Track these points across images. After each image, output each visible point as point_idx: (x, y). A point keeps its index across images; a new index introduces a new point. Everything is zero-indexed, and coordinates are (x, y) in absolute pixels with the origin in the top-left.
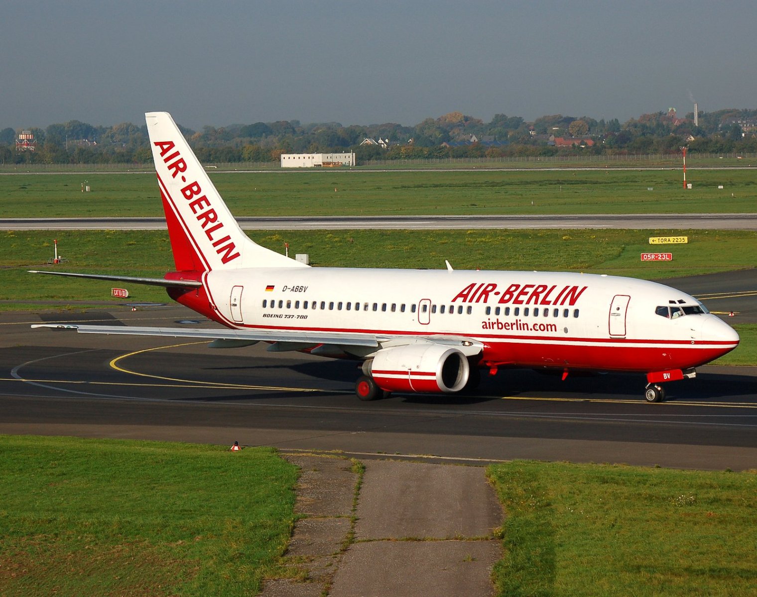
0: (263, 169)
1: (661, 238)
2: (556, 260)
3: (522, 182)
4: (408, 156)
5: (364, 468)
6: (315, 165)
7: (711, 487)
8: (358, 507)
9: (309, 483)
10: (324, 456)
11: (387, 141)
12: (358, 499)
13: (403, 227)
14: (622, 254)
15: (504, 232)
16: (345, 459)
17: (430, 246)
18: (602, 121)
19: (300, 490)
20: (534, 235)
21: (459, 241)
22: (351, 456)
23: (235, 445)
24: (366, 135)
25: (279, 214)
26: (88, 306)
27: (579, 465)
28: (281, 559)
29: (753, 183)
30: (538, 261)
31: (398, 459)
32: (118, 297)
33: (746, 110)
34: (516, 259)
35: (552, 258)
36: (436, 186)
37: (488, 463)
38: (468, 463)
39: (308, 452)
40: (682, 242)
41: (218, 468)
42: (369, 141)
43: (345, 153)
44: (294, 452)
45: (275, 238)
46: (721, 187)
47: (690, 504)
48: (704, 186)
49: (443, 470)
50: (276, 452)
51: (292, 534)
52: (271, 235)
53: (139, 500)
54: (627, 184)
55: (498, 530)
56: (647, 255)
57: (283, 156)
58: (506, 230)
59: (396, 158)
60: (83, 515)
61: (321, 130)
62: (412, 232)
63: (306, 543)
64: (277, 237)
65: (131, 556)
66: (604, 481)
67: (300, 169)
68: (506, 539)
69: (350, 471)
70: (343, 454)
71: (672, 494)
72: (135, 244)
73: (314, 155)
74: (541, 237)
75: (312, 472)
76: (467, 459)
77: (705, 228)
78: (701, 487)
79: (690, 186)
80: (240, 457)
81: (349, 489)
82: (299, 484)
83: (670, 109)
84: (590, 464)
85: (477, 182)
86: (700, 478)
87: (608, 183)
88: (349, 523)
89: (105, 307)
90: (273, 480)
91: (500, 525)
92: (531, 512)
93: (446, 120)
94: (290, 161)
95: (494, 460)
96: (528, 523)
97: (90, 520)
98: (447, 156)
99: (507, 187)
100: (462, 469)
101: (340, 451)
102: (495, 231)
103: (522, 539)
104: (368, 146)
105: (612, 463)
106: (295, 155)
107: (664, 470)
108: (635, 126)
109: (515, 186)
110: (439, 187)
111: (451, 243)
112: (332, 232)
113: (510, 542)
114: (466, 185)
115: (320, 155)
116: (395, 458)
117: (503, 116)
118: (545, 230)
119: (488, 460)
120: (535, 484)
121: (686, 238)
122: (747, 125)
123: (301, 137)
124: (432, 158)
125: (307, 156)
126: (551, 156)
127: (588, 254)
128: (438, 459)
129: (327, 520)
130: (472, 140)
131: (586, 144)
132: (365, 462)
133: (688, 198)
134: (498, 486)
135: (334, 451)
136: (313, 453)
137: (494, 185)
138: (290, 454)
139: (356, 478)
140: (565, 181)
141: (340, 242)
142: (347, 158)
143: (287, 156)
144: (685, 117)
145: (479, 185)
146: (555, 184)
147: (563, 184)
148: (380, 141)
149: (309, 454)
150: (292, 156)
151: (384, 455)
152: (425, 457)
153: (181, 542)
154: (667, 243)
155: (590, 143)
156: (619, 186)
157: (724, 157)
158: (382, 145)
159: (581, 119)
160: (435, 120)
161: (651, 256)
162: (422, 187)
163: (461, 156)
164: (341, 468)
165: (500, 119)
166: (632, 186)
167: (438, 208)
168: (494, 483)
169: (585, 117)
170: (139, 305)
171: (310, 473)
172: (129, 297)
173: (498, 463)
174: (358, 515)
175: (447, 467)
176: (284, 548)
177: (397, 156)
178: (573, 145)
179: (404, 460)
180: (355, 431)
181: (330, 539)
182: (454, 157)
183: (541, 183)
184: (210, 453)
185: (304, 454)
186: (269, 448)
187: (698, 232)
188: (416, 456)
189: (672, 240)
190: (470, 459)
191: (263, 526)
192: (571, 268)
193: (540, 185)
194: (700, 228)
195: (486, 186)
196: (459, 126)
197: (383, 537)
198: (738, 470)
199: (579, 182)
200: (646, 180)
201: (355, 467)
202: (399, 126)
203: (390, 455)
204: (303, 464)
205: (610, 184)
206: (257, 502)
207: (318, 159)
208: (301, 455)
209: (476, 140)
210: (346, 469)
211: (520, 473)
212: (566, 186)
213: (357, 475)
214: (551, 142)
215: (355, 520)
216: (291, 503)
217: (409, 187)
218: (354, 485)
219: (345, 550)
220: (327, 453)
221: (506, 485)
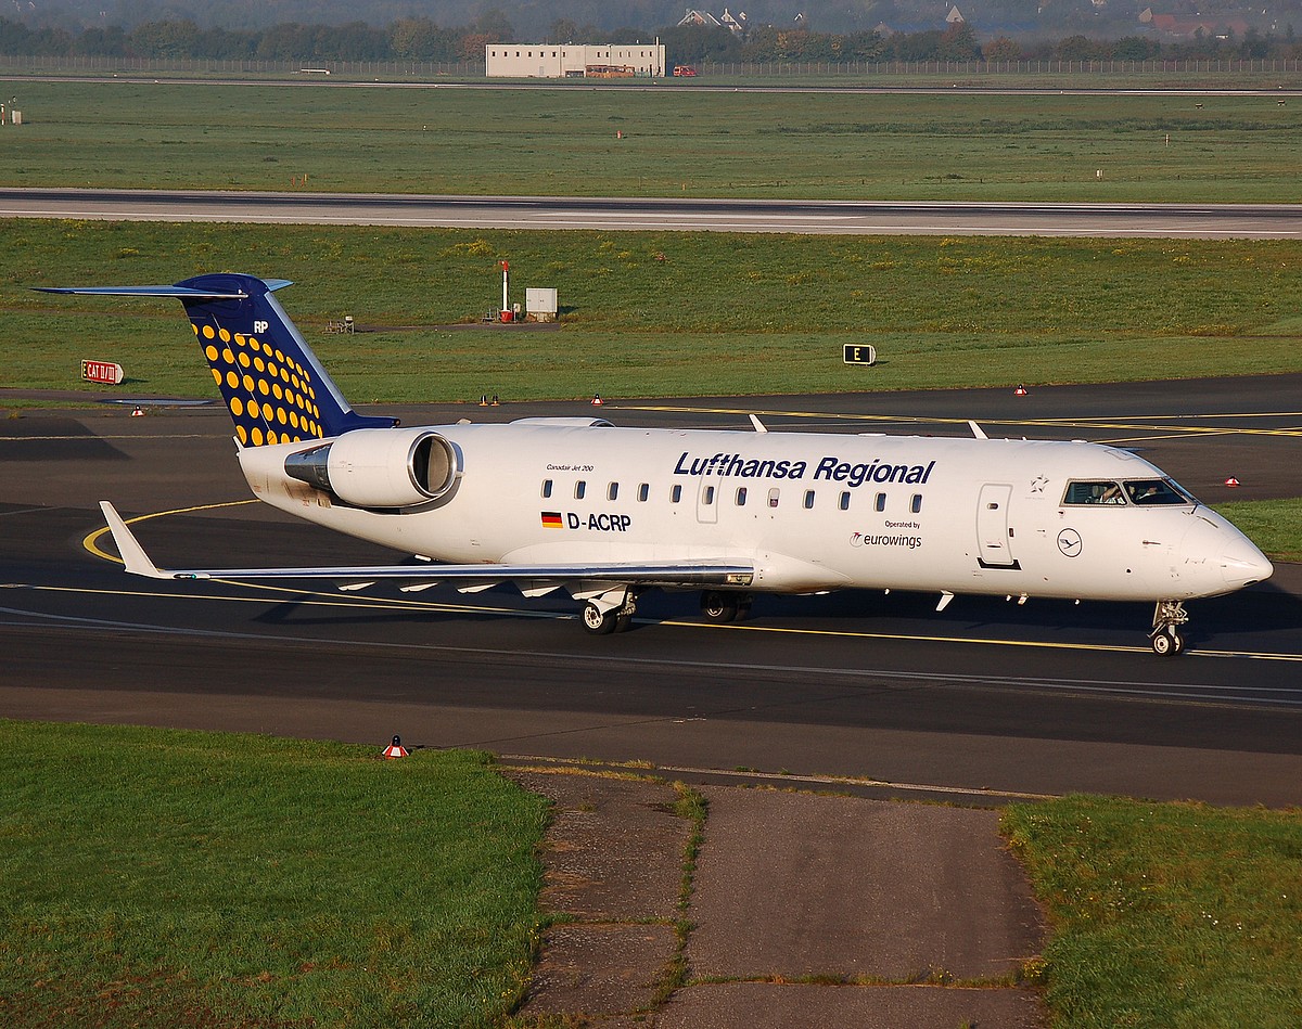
0: (442, 80)
3: (1070, 122)
4: (792, 56)
5: (704, 804)
6: (567, 72)
8: (693, 899)
9: (573, 838)
10: (606, 775)
11: (742, 15)
12: (691, 879)
13: (783, 229)
15: (1031, 242)
16: (657, 783)
17: (851, 275)
19: (552, 855)
20: (1104, 251)
21: (921, 263)
22: (673, 776)
23: (394, 745)
24: (694, 4)
25: (483, 191)
26: (25, 402)
27: (1227, 810)
28: (510, 1022)
30: (1115, 316)
31: (787, 787)
32: (98, 381)
34: (1059, 310)
35: (1149, 309)
36: (861, 129)
37: (1005, 800)
38: (957, 801)
39: (570, 765)
41: (355, 799)
42: (699, 17)
43: (640, 44)
44: (535, 764)
45: (474, 248)
49: (897, 818)
50: (492, 762)
51: (536, 959)
52: (466, 239)
53: (164, 873)
55: (1032, 964)
57: (490, 48)
58: (1035, 240)
59: (764, 59)
60: (28, 907)
62: (807, 240)
63: (570, 983)
64: (481, 244)
65: (147, 1008)
66: (1293, 854)
67: (531, 81)
68: (1054, 989)
69: (670, 813)
70: (653, 771)
72: (136, 255)
73: (565, 48)
74: (1120, 256)
75: (581, 812)
76: (954, 790)
80: (406, 773)
81: (671, 856)
82: (550, 840)
84: (1255, 809)
85: (960, 120)
87: (1285, 127)
88: (673, 938)
89: (68, 405)
91: (1037, 952)
92: (1114, 923)
94: (506, 62)
95: (1019, 795)
96: (1106, 947)
97: (46, 919)
98: (888, 56)
99: (1033, 134)
100: (942, 813)
101: (646, 765)
102: (1008, 240)
103: (1092, 984)
104: (695, 27)
106: (518, 48)
109: (1053, 134)
110: (872, 131)
111: (903, 266)
112: (614, 235)
113: (1063, 992)
114: (933, 129)
115: (581, 48)
116: (779, 784)
118: (1129, 240)
119: (1006, 794)
120: (1121, 855)
124: (851, 60)
125: (548, 49)
126: (1145, 58)
127: (1236, 300)
128: (883, 787)
129: (618, 929)
130: (950, 19)
131: (1229, 32)
132: (710, 791)
134: (1034, 855)
135: (632, 763)
136: (581, 767)
137: (1001, 129)
138: (528, 769)
139: (688, 829)
140: (1178, 122)
141: (633, 260)
142: (647, 58)
143: (499, 49)
145: (965, 129)
146: (1153, 129)
147: (1171, 129)
148: (727, 17)
149: (575, 770)
150: (512, 49)
151: (753, 775)
152: (853, 782)
153: (265, 975)
155: (1240, 30)
158: (731, 27)
162: (826, 130)
163: (923, 58)
164: (650, 805)
167: (869, 181)
168: (1021, 849)
170: (150, 402)
171: (576, 817)
172: (124, 382)
173: (1029, 800)
174: (693, 919)
175: (906, 808)
176: (518, 992)
177: (767, 55)
178: (1198, 32)
179: (800, 789)
180: (682, 716)
181: (627, 974)
182: (904, 59)
183: (1118, 126)
184: (331, 763)
185: (561, 770)
186: (476, 753)
188: (829, 780)
191: (464, 940)
192: (1194, 334)
193: (1117, 131)
195: (984, 132)
197: (754, 974)
199: (1210, 125)
201: (685, 802)
203: (767, 776)
204: (557, 794)
205: (1290, 131)
206: (450, 883)
207: (576, 57)
208: (552, 771)
209: (960, 19)
210: (662, 808)
211: (1086, 827)
212: (1181, 135)
213: (688, 824)
214: (1145, 24)
215: (686, 932)
216: (532, 887)
217: (795, 131)
218: (683, 847)
219: (662, 1003)
220: (614, 769)
221: (1051, 854)
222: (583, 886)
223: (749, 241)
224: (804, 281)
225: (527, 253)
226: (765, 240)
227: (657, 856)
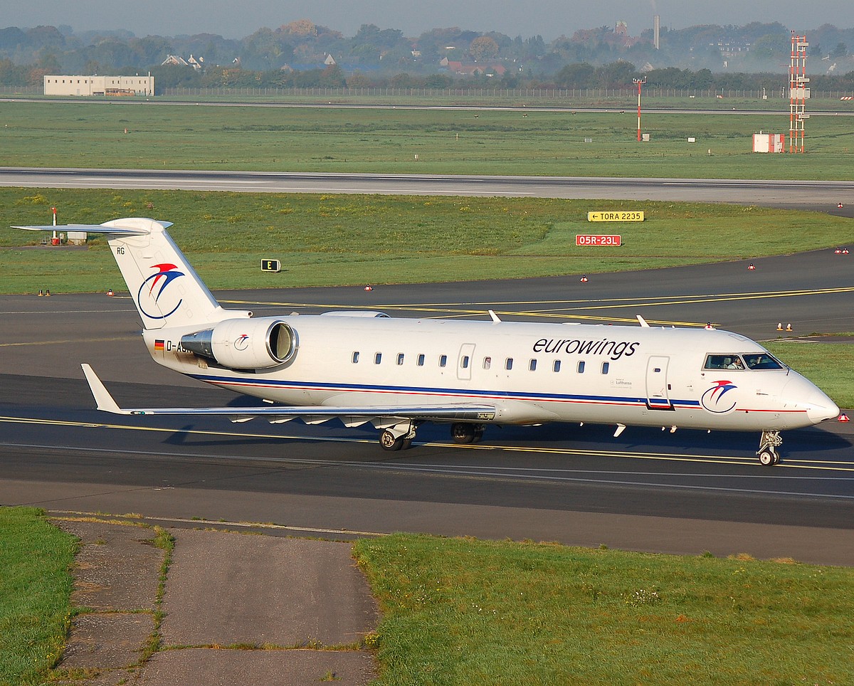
0: (17, 96)
1: (605, 213)
2: (451, 242)
3: (399, 125)
4: (231, 84)
5: (173, 540)
6: (94, 93)
7: (683, 579)
8: (166, 598)
9: (92, 561)
10: (113, 522)
11: (201, 59)
12: (164, 586)
13: (225, 189)
14: (547, 235)
15: (375, 198)
16: (145, 528)
17: (266, 217)
18: (519, 39)
19: (79, 571)
20: (419, 203)
21: (308, 210)
22: (153, 523)
24: (172, 52)
25: (41, 165)
27: (489, 542)
28: (52, 674)
29: (739, 134)
30: (425, 243)
31: (223, 530)
33: (730, 26)
34: (392, 239)
35: (446, 238)
36: (273, 128)
37: (356, 536)
38: (326, 537)
39: (91, 516)
40: (635, 220)
42: (175, 60)
43: (139, 76)
44: (69, 515)
45: (35, 200)
46: (692, 140)
47: (652, 602)
48: (667, 137)
49: (290, 547)
50: (43, 515)
51: (68, 635)
52: (31, 194)
54: (555, 132)
55: (370, 636)
56: (585, 237)
57: (47, 78)
58: (378, 196)
59: (214, 86)
61: (103, 41)
62: (240, 196)
63: (89, 649)
64: (41, 197)
66: (526, 567)
67: (72, 98)
68: (383, 650)
69: (152, 545)
70: (141, 520)
71: (625, 587)
73: (93, 78)
74: (429, 207)
75: (97, 545)
76: (325, 531)
77: (668, 199)
78: (668, 578)
79: (646, 137)
81: (151, 572)
82: (78, 562)
83: (619, 23)
84: (505, 541)
85: (333, 124)
86: (666, 564)
87: (527, 130)
88: (152, 622)
90: (38, 555)
91: (373, 629)
92: (419, 611)
93: (288, 31)
94: (56, 86)
95: (364, 533)
96: (415, 625)
98: (290, 84)
99: (377, 132)
100: (317, 545)
101: (137, 516)
102: (361, 197)
103: (406, 648)
104: (172, 66)
105: (536, 541)
106: (63, 77)
107: (615, 552)
108: (567, 46)
109: (389, 132)
110: (280, 130)
111: (297, 212)
112: (122, 192)
113: (388, 653)
114: (317, 129)
115: (102, 78)
116: (219, 527)
117: (373, 27)
118: (435, 197)
119: (356, 533)
120: (424, 569)
121: (642, 214)
122: (730, 49)
123: (73, 51)
124: (267, 86)
125: (82, 78)
126: (444, 88)
127: (498, 234)
128: (281, 529)
129: (119, 616)
130: (327, 62)
131: (494, 72)
132: (176, 532)
133: (644, 155)
134: (372, 570)
135: (129, 515)
136: (97, 517)
137: (357, 129)
138: (64, 519)
139: (162, 556)
140: (464, 126)
141: (133, 207)
142: (142, 85)
143: (52, 78)
144: (640, 36)
145: (336, 129)
146: (449, 130)
147: (460, 130)
148: (191, 60)
149: (93, 519)
150: (60, 78)
151: (202, 522)
152: (264, 526)
154: (614, 220)
155: (501, 71)
156: (543, 134)
157: (696, 96)
158: (194, 66)
159: (487, 35)
160: (273, 30)
161: (591, 239)
162: (252, 129)
163: (310, 85)
164: (139, 541)
165: (368, 32)
166: (562, 135)
167: (278, 160)
168: (364, 567)
169: (493, 32)
171: (94, 547)
173: (370, 536)
174: (165, 610)
175: (296, 542)
176: (57, 656)
177: (216, 83)
178: (476, 72)
179: (231, 530)
180: (160, 486)
181: (124, 644)
182: (299, 86)
183: (428, 128)
185: (85, 519)
186: (33, 509)
187: (658, 205)
188: (249, 526)
189: (620, 216)
190: (328, 531)
191: (24, 623)
192: (472, 254)
193: (428, 131)
194: (662, 200)
195: (347, 131)
196: (308, 40)
197: (202, 643)
198: (722, 554)
199: (483, 128)
200: (582, 128)
201: (161, 538)
202: (221, 37)
203: (211, 522)
204: (82, 534)
205: (530, 132)
206: (16, 589)
207: (100, 84)
208: (80, 520)
209: (333, 62)
210: (147, 542)
211: (404, 553)
212: (465, 134)
213: (163, 552)
214: (444, 67)
215: (161, 617)
216: (66, 591)
217: (233, 129)
218: (159, 566)
219: (145, 661)
220: (116, 518)
221: (382, 569)
222: (97, 590)
223: (204, 196)
224: (237, 220)
225: (68, 202)
226: (214, 196)
227: (143, 571)
